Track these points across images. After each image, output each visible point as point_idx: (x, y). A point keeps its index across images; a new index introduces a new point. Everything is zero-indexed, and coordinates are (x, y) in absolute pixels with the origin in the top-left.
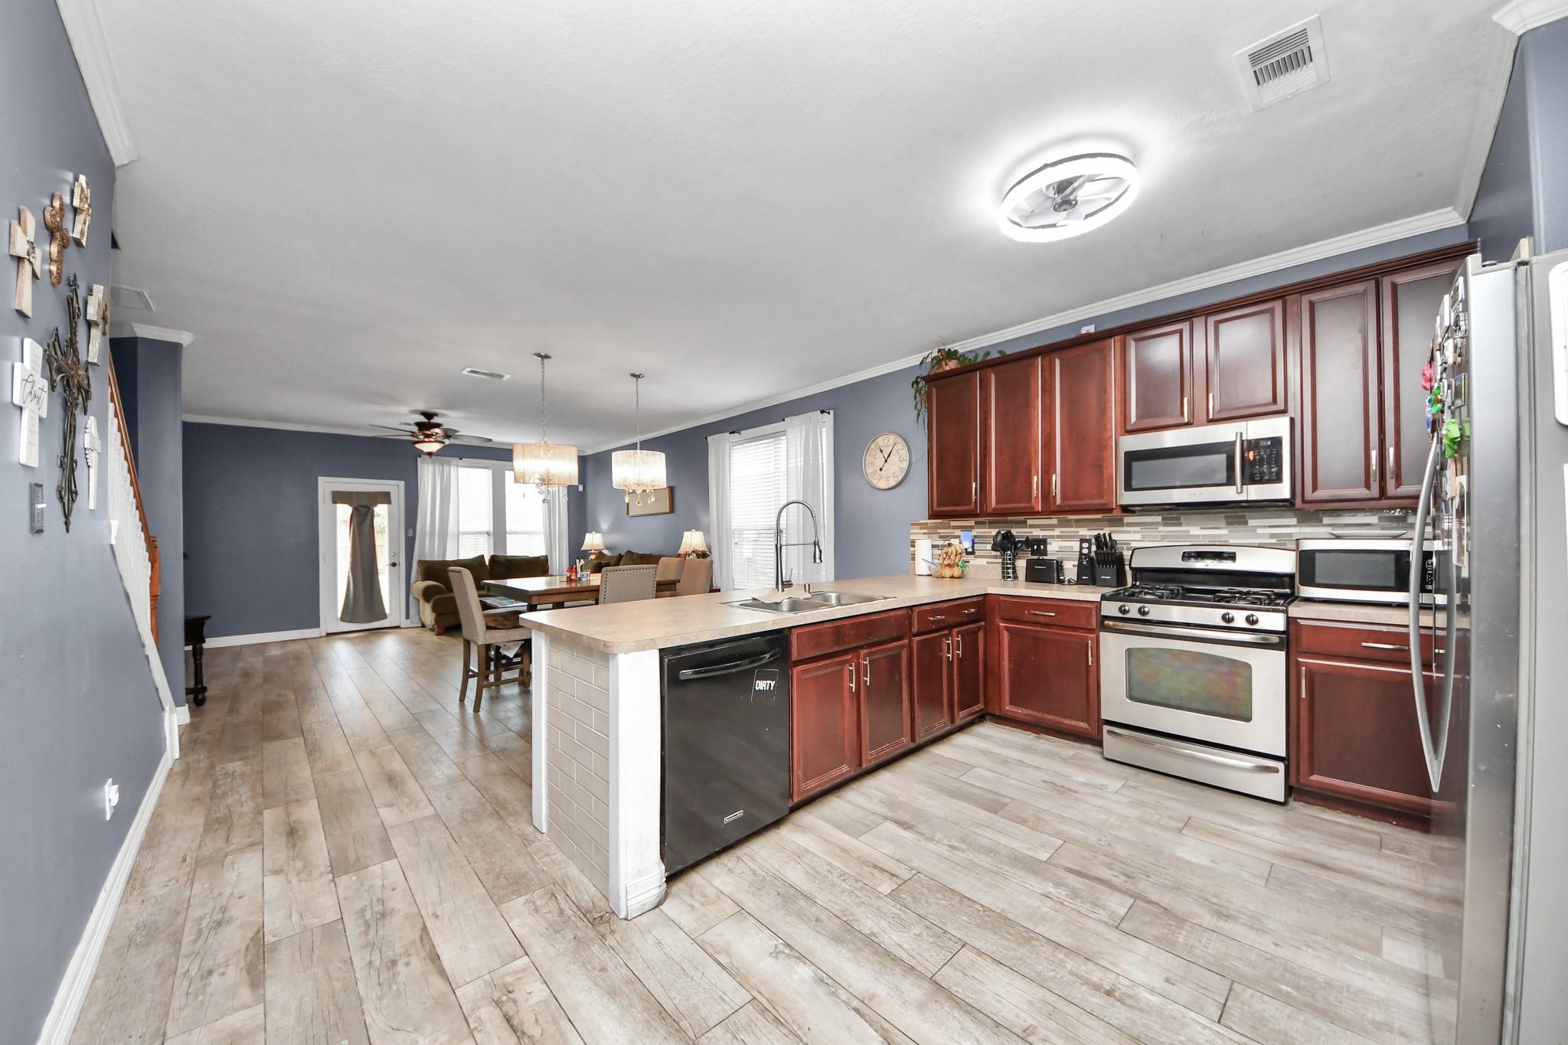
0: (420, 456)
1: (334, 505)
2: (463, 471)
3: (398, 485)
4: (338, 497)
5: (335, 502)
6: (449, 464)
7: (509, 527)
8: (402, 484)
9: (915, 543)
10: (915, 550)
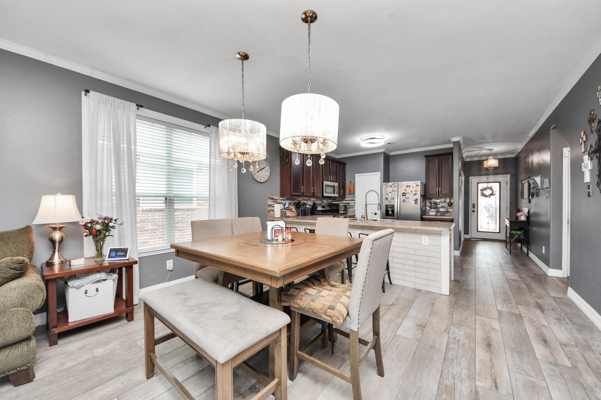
9: (273, 205)
10: (272, 208)
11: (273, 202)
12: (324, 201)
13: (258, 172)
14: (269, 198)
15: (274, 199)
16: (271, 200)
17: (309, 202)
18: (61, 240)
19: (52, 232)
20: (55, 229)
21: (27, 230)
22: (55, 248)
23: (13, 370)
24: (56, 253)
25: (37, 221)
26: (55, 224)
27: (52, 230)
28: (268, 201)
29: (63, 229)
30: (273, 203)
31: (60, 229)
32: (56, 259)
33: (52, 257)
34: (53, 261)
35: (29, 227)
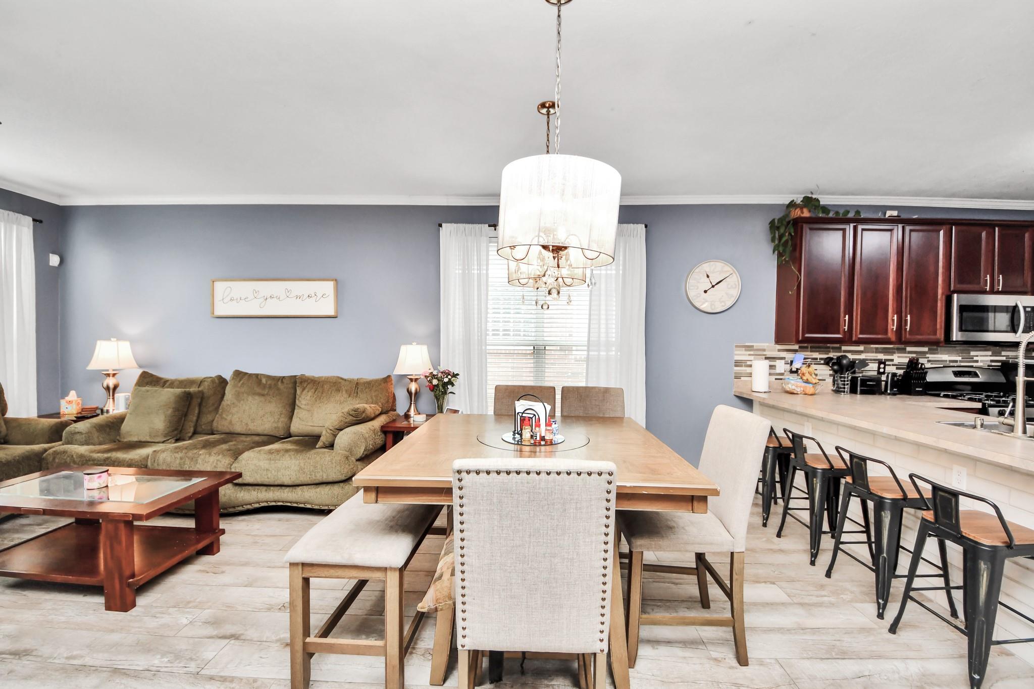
9: (749, 363)
10: (748, 370)
11: (749, 355)
12: (972, 353)
13: (705, 292)
14: (737, 346)
15: (755, 348)
16: (746, 350)
17: (898, 357)
18: (417, 394)
19: (409, 383)
20: (411, 380)
21: (387, 379)
22: (411, 401)
24: (413, 405)
25: (399, 370)
26: (412, 375)
27: (409, 381)
28: (736, 352)
30: (752, 358)
31: (416, 380)
32: (412, 413)
33: (409, 410)
34: (410, 413)
35: (389, 376)
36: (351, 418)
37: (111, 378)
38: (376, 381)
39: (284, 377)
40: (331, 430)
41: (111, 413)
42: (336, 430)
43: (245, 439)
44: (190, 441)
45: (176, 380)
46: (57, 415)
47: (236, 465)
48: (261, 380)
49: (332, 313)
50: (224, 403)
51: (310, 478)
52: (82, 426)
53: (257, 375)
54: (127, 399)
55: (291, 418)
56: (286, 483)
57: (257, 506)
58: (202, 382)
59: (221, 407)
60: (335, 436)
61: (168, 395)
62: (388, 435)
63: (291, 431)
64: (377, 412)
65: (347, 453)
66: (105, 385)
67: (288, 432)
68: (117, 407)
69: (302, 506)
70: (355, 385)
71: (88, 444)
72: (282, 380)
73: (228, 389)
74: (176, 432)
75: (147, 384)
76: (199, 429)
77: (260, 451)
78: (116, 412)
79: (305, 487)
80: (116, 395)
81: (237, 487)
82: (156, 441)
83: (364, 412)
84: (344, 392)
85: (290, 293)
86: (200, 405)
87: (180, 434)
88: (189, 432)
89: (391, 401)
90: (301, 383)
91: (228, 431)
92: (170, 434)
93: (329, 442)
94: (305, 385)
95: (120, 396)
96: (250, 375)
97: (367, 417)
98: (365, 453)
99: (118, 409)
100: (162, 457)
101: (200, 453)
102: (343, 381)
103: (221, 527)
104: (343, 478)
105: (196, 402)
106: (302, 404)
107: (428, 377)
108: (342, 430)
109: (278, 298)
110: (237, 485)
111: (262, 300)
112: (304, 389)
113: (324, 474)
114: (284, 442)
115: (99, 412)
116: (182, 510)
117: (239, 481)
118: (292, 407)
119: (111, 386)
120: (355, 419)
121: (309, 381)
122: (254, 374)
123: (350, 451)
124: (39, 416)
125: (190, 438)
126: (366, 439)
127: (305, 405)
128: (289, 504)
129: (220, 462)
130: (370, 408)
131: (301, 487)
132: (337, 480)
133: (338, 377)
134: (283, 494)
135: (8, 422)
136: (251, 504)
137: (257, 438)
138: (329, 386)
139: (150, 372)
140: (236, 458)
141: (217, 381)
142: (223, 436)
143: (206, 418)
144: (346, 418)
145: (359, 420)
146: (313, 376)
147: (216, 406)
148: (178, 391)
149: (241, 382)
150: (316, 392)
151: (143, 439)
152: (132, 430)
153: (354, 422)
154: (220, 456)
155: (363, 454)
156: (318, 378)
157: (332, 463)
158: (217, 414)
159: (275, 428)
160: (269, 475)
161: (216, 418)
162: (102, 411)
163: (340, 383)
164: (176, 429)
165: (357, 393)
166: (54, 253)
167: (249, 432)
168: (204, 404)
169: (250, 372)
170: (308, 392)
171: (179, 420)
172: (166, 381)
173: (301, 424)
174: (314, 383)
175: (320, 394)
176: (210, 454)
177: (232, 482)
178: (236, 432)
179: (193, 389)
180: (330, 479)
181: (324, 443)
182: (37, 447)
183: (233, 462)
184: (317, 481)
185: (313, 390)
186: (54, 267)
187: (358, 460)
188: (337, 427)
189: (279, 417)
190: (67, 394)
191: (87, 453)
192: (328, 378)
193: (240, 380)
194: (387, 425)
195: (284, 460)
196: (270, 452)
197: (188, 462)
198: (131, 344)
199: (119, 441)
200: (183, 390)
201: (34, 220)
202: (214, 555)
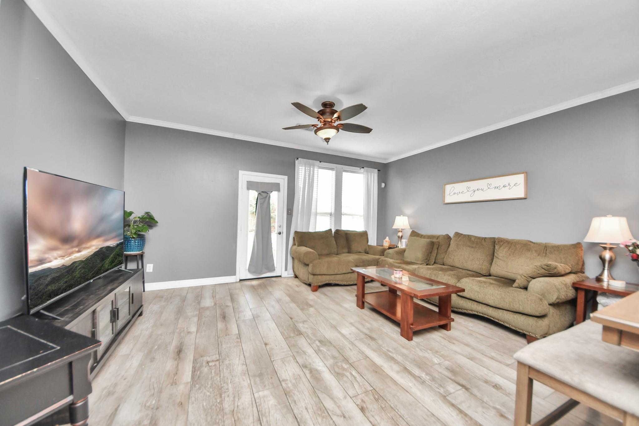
0: (298, 159)
1: (247, 191)
2: (321, 171)
3: (284, 179)
4: (251, 185)
5: (248, 189)
6: (314, 166)
7: (344, 210)
8: (286, 178)
18: (611, 261)
19: (603, 251)
20: (605, 248)
21: (577, 246)
22: (604, 266)
23: (521, 330)
24: (606, 271)
26: (605, 244)
27: (603, 249)
29: (613, 250)
31: (611, 249)
32: (605, 277)
33: (602, 274)
34: (602, 277)
35: (579, 244)
36: (543, 271)
37: (400, 232)
38: (565, 246)
39: (485, 238)
40: (525, 277)
41: (400, 247)
42: (529, 278)
43: (462, 271)
44: (433, 266)
45: (426, 235)
46: (382, 246)
47: (459, 284)
48: (471, 239)
49: (522, 195)
50: (450, 249)
51: (509, 306)
52: (390, 251)
53: (469, 236)
54: (406, 242)
55: (491, 264)
56: (491, 304)
57: (471, 312)
58: (438, 237)
59: (448, 251)
60: (529, 282)
61: (424, 241)
62: (579, 291)
63: (491, 272)
64: (568, 271)
65: (541, 297)
66: (398, 235)
67: (489, 273)
68: (402, 245)
69: (502, 323)
70: (543, 248)
71: (393, 259)
72: (485, 239)
73: (452, 242)
74: (426, 260)
75: (414, 236)
76: (437, 261)
77: (473, 279)
78: (401, 247)
79: (504, 311)
80: (402, 240)
81: (459, 297)
82: (418, 263)
83: (555, 268)
84: (534, 252)
85: (490, 186)
86: (438, 249)
87: (428, 261)
88: (432, 262)
89: (581, 264)
90: (499, 242)
91: (452, 265)
92: (424, 261)
93: (523, 285)
94: (502, 244)
95: (404, 241)
96: (465, 235)
97: (559, 273)
98: (557, 301)
99: (402, 246)
100: (422, 270)
101: (440, 273)
102: (532, 244)
103: (452, 317)
104: (538, 314)
105: (436, 247)
106: (499, 256)
107: (629, 246)
108: (534, 278)
109: (482, 190)
110: (459, 296)
111: (472, 192)
112: (501, 246)
113: (521, 306)
114: (487, 278)
115: (396, 247)
116: (430, 300)
117: (461, 294)
118: (492, 256)
119: (400, 236)
120: (547, 272)
121: (505, 241)
122: (467, 235)
123: (543, 295)
124: (377, 245)
125: (433, 265)
126: (558, 290)
127: (502, 257)
128: (493, 319)
129: (450, 280)
130: (561, 267)
131: (501, 310)
132: (531, 314)
133: (528, 241)
134: (488, 310)
135: (369, 246)
136: (467, 310)
137: (469, 272)
138: (520, 246)
139: (415, 231)
140: (459, 281)
141: (446, 237)
142: (449, 267)
143: (441, 256)
144: (539, 270)
145: (550, 274)
146: (508, 239)
147: (445, 250)
148: (428, 240)
149: (459, 239)
150: (510, 249)
151: (413, 261)
152: (409, 256)
153: (546, 274)
154: (450, 277)
155: (555, 301)
156: (511, 240)
157: (528, 301)
158: (446, 254)
159: (480, 268)
160: (480, 296)
161: (445, 257)
162: (397, 246)
163: (529, 245)
164: (427, 259)
165: (546, 254)
166: (383, 183)
167: (464, 268)
168: (439, 248)
169: (464, 234)
170: (504, 248)
171: (428, 255)
172: (422, 235)
173: (498, 268)
174: (508, 243)
175: (513, 251)
176: (444, 275)
177: (456, 294)
178: (456, 266)
179: (434, 240)
180: (526, 311)
181: (519, 285)
182: (377, 257)
183: (457, 283)
184: (515, 310)
185: (507, 248)
186: (383, 188)
187: (550, 305)
188: (530, 275)
189: (483, 262)
190: (386, 238)
191: (392, 263)
192: (519, 240)
193: (459, 237)
194: (579, 283)
195: (489, 288)
196: (480, 282)
197: (433, 276)
198: (408, 218)
199: (403, 260)
200: (430, 240)
201: (378, 170)
202: (448, 331)
